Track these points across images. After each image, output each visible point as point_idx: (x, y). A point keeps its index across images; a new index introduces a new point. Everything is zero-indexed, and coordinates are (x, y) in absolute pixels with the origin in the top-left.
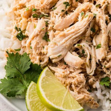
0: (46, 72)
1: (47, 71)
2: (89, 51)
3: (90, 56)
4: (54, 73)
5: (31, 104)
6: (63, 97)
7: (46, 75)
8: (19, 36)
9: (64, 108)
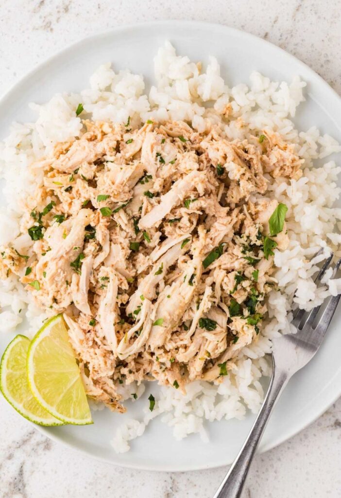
0: (53, 328)
1: (57, 326)
2: (145, 320)
3: (141, 329)
4: (67, 328)
5: (7, 379)
6: (64, 388)
7: (51, 335)
8: (34, 232)
9: (58, 411)
